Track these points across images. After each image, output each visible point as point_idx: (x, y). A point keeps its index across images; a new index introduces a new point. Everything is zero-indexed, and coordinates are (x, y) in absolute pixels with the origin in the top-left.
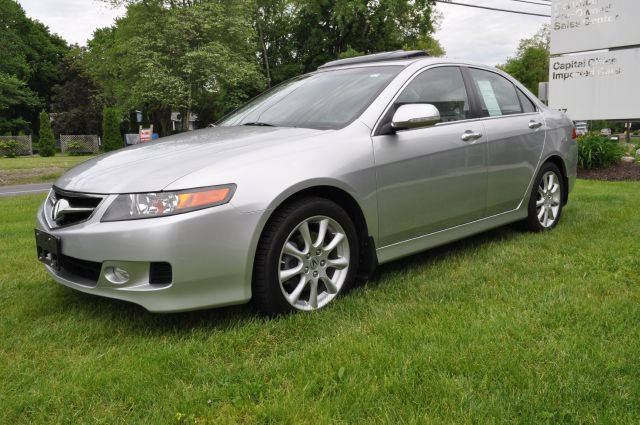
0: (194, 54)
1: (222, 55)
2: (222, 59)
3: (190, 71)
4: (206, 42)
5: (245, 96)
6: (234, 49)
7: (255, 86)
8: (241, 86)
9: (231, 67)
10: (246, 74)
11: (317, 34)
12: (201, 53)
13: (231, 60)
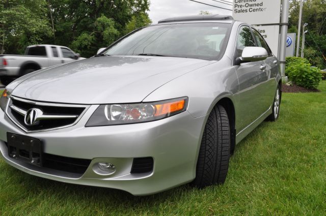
0: (7, 12)
1: (26, 14)
2: (25, 16)
3: (5, 22)
4: (15, 5)
5: (40, 39)
6: (32, 11)
7: (45, 34)
8: (38, 33)
9: (31, 21)
10: (41, 27)
11: (83, 6)
12: (12, 11)
13: (31, 17)
